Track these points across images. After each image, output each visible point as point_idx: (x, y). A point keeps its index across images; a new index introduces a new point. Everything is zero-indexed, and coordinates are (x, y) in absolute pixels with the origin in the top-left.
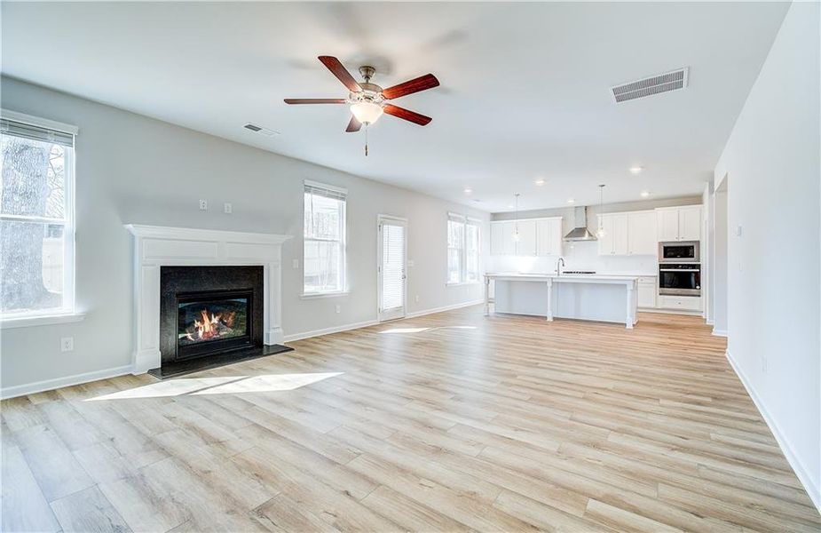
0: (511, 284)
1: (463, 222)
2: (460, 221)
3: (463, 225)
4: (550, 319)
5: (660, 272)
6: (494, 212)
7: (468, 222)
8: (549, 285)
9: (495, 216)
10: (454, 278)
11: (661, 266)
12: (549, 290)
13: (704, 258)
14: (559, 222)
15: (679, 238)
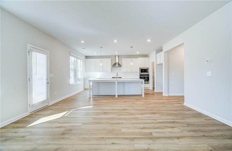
0: (98, 83)
1: (76, 58)
2: (75, 57)
3: (76, 59)
5: (140, 77)
6: (86, 55)
7: (78, 58)
8: (116, 83)
9: (87, 57)
10: (72, 81)
11: (140, 75)
12: (116, 85)
13: (150, 73)
14: (110, 60)
15: (144, 67)
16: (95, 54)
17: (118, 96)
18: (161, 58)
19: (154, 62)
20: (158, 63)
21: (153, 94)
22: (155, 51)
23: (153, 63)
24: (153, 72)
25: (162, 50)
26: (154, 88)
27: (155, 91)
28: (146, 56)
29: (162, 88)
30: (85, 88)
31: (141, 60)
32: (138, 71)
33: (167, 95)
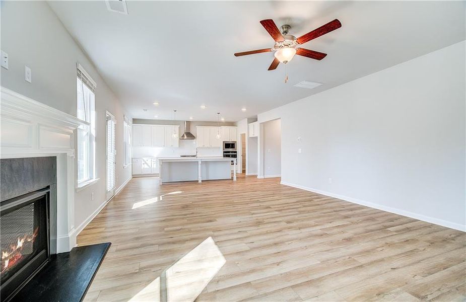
4: (200, 182)
5: (224, 155)
6: (134, 118)
8: (200, 163)
9: (135, 121)
11: (224, 152)
12: (200, 166)
14: (178, 128)
15: (230, 140)
16: (156, 117)
17: (202, 181)
18: (254, 130)
19: (245, 134)
20: (251, 136)
21: (244, 178)
22: (247, 119)
23: (243, 136)
24: (244, 149)
25: (256, 120)
26: (244, 171)
27: (247, 174)
28: (232, 124)
29: (256, 170)
30: (133, 174)
31: (225, 129)
32: (221, 146)
33: (262, 177)
